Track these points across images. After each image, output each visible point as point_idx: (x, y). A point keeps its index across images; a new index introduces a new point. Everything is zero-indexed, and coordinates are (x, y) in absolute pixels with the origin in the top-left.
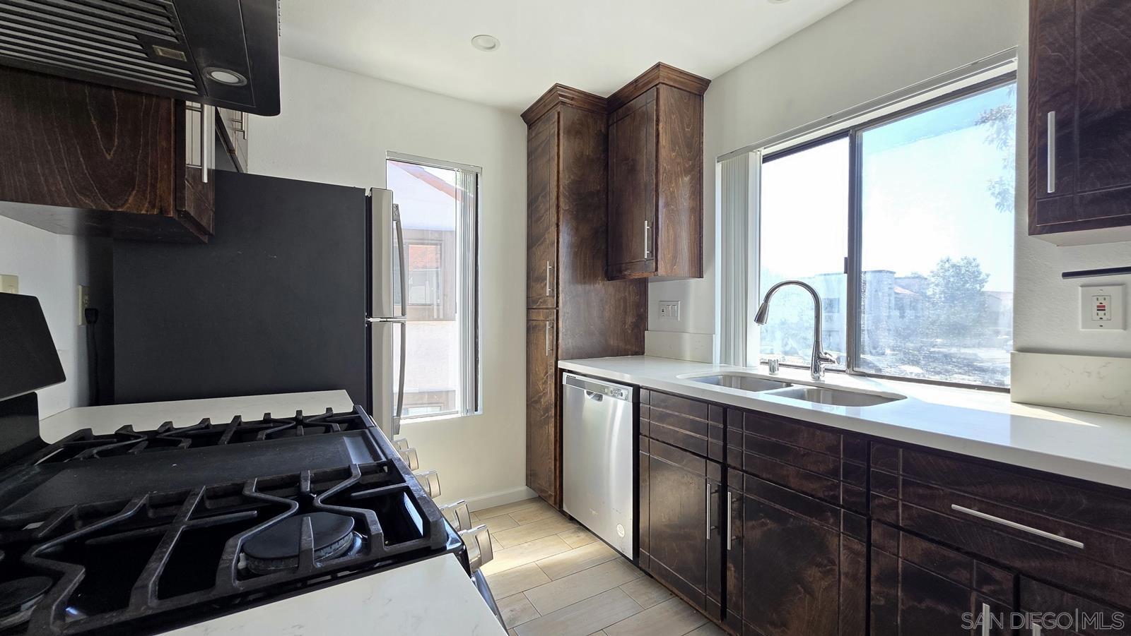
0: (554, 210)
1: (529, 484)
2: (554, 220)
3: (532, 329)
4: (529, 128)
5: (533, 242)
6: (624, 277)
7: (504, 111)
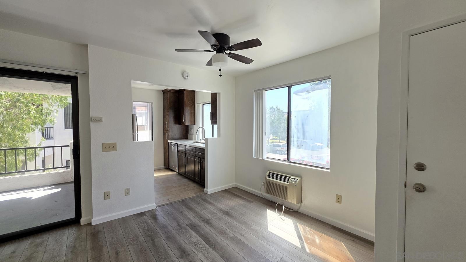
0: (167, 112)
1: (164, 166)
2: (167, 114)
3: (164, 134)
4: (164, 93)
5: (164, 117)
6: (182, 124)
7: (158, 91)
